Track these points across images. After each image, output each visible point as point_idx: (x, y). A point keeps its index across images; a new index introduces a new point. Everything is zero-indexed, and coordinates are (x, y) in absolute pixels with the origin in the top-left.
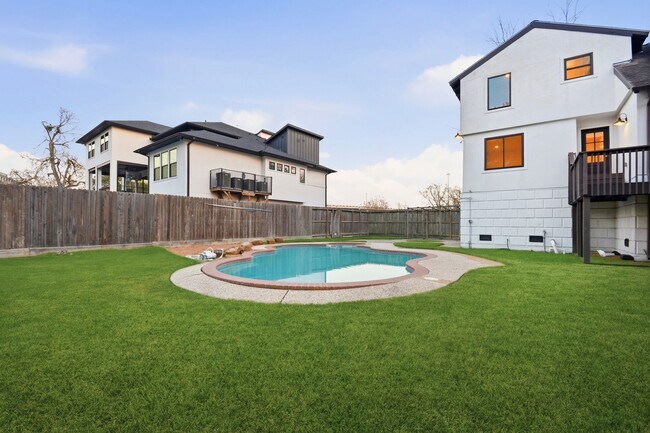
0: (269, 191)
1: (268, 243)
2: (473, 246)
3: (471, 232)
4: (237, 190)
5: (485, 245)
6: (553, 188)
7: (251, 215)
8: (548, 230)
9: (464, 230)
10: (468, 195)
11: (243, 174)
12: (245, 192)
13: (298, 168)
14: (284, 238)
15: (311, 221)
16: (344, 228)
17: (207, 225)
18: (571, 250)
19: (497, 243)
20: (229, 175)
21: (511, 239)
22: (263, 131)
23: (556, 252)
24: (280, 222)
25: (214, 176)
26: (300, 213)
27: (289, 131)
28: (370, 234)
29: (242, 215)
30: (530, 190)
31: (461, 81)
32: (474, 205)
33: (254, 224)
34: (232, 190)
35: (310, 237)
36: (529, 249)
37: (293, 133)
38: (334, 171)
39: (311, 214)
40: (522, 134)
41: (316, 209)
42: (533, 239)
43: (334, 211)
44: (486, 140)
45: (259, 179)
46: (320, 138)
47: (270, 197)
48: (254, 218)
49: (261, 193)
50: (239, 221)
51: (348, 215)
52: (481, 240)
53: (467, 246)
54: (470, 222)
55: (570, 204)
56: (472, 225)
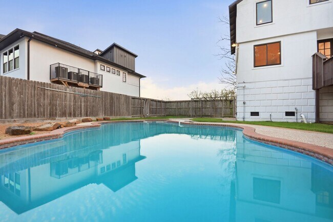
0: (100, 85)
1: (97, 120)
2: (246, 120)
3: (244, 110)
4: (73, 81)
5: (255, 118)
6: (301, 79)
7: (83, 99)
8: (298, 108)
9: (239, 109)
10: (243, 85)
11: (79, 69)
12: (80, 84)
13: (121, 72)
14: (111, 118)
15: (131, 106)
16: (152, 111)
17: (39, 105)
18: (314, 121)
19: (263, 117)
20: (66, 69)
21: (272, 114)
22: (98, 50)
23: (306, 122)
24: (108, 106)
25: (54, 69)
26: (123, 100)
27: (115, 49)
28: (167, 115)
29: (75, 98)
30: (286, 80)
31: (238, 5)
32: (247, 92)
33: (86, 107)
34: (69, 81)
35: (130, 117)
36: (285, 121)
37: (118, 50)
38: (145, 77)
39: (130, 102)
40: (279, 42)
41: (134, 98)
42: (288, 114)
43: (146, 100)
44: (255, 46)
45: (92, 76)
46: (136, 56)
47: (101, 89)
48: (86, 102)
49: (95, 85)
50: (72, 104)
51: (154, 103)
52: (251, 115)
53: (242, 120)
54: (244, 103)
55: (313, 89)
56: (246, 105)
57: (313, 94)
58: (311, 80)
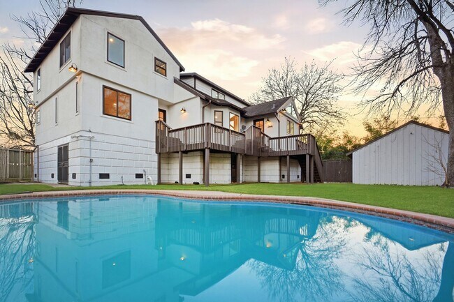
2: (93, 184)
3: (91, 170)
5: (104, 182)
6: (148, 141)
8: (145, 170)
10: (90, 134)
19: (113, 180)
21: (124, 176)
23: (152, 184)
32: (94, 145)
40: (130, 95)
42: (138, 176)
44: (104, 87)
52: (100, 178)
53: (88, 185)
54: (91, 161)
55: (156, 153)
56: (93, 164)
57: (156, 157)
58: (155, 143)
